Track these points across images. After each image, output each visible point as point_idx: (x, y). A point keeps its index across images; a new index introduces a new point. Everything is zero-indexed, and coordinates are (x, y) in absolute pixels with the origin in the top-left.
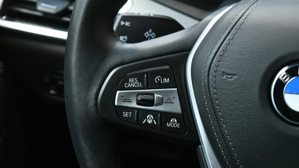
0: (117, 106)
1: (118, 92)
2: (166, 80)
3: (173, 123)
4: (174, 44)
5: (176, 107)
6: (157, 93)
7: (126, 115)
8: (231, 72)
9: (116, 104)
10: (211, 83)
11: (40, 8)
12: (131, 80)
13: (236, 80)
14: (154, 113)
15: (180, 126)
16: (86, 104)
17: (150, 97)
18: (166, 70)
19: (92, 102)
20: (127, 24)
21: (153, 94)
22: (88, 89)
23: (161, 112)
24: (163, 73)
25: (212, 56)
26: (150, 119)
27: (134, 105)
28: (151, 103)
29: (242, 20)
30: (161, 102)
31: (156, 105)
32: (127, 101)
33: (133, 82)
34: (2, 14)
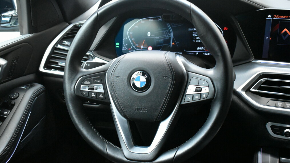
0: (82, 91)
1: (82, 86)
2: (99, 81)
3: (101, 96)
4: (101, 69)
5: (102, 90)
6: (95, 85)
7: (84, 93)
8: (118, 76)
9: (81, 90)
10: (112, 80)
11: (59, 64)
12: (86, 81)
13: (119, 78)
14: (94, 93)
15: (104, 97)
16: (71, 90)
17: (93, 87)
18: (99, 78)
19: (73, 90)
20: (88, 65)
21: (94, 86)
22: (71, 85)
23: (97, 92)
24: (98, 79)
25: (112, 71)
26: (93, 95)
27: (87, 90)
28: (93, 89)
29: (122, 59)
30: (97, 89)
31: (95, 90)
32: (85, 89)
33: (87, 82)
34: (44, 67)
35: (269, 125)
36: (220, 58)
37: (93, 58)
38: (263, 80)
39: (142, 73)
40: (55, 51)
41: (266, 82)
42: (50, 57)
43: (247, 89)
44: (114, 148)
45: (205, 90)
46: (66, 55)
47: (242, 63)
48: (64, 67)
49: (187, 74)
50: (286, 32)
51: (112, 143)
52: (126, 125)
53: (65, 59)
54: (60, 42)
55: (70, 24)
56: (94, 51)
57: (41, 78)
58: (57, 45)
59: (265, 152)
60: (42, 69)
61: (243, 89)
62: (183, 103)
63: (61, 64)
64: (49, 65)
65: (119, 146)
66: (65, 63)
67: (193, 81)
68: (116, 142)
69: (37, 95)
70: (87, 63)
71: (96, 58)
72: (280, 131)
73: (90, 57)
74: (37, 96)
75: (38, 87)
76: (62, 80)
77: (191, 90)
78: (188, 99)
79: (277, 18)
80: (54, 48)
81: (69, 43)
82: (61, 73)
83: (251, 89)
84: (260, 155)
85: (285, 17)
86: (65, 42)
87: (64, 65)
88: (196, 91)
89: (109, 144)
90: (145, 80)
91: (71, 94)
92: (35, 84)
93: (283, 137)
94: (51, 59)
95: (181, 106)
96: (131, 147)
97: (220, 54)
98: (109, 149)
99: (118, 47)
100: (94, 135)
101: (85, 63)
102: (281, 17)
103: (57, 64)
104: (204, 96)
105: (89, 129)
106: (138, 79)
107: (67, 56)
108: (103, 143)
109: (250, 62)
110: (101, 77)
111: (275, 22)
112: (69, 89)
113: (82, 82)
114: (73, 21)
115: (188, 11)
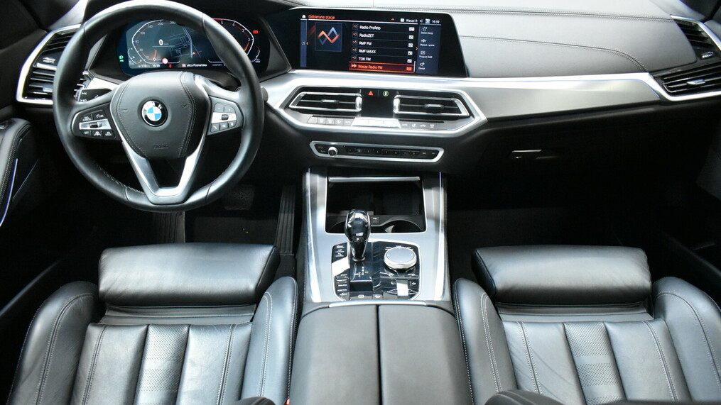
0: (82, 130)
1: (80, 123)
2: (102, 116)
3: (108, 134)
4: (103, 100)
5: (108, 127)
6: (98, 121)
7: (86, 133)
8: (126, 108)
9: (80, 128)
10: (118, 114)
11: (45, 91)
13: (128, 111)
14: (99, 130)
15: (112, 135)
16: (67, 130)
19: (69, 130)
20: (85, 94)
21: (97, 123)
23: (102, 130)
24: (100, 113)
25: (117, 101)
26: (97, 134)
27: (89, 128)
28: (96, 126)
30: (101, 126)
31: (99, 127)
32: (85, 126)
33: (86, 118)
34: (24, 95)
35: (312, 144)
36: (245, 80)
37: (90, 80)
38: (302, 94)
39: (156, 103)
40: (34, 72)
41: (306, 97)
42: (28, 81)
43: (286, 106)
44: (136, 193)
45: (233, 117)
46: (53, 77)
47: (279, 74)
48: (51, 93)
49: (210, 99)
50: (323, 35)
51: (132, 187)
52: (146, 165)
53: (52, 83)
54: (40, 58)
55: (49, 32)
56: (90, 69)
57: (22, 110)
58: (36, 64)
59: (313, 172)
60: (20, 99)
61: (281, 106)
62: (209, 133)
63: (47, 90)
64: (30, 92)
65: (141, 189)
66: (52, 89)
67: (218, 107)
68: (135, 185)
69: (22, 135)
70: (83, 91)
71: (94, 79)
72: (324, 149)
73: (85, 77)
74: (21, 137)
75: (20, 124)
76: (50, 110)
77: (216, 118)
78: (215, 129)
79: (313, 18)
80: (33, 69)
81: (53, 60)
82: (49, 102)
83: (290, 106)
84: (308, 176)
85: (320, 17)
86: (47, 58)
87: (51, 91)
88: (222, 119)
89: (128, 189)
90: (160, 112)
91: (68, 136)
92: (15, 119)
93: (328, 156)
94: (30, 83)
95: (207, 137)
96: (155, 189)
97: (244, 75)
98: (130, 195)
99: (122, 61)
100: (108, 181)
101: (79, 92)
102: (317, 17)
103: (41, 89)
104: (232, 124)
105: (100, 174)
106: (151, 111)
107: (55, 79)
108: (121, 189)
109: (287, 73)
110: (104, 110)
111: (311, 24)
112: (65, 128)
113: (80, 119)
114: (52, 27)
115: (200, 24)
